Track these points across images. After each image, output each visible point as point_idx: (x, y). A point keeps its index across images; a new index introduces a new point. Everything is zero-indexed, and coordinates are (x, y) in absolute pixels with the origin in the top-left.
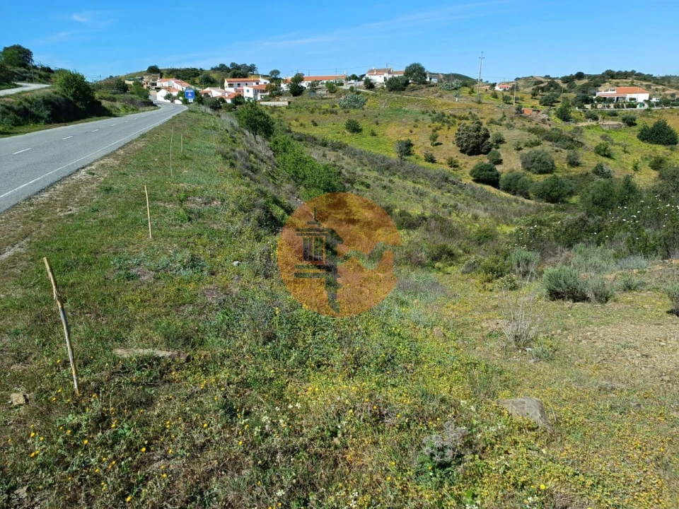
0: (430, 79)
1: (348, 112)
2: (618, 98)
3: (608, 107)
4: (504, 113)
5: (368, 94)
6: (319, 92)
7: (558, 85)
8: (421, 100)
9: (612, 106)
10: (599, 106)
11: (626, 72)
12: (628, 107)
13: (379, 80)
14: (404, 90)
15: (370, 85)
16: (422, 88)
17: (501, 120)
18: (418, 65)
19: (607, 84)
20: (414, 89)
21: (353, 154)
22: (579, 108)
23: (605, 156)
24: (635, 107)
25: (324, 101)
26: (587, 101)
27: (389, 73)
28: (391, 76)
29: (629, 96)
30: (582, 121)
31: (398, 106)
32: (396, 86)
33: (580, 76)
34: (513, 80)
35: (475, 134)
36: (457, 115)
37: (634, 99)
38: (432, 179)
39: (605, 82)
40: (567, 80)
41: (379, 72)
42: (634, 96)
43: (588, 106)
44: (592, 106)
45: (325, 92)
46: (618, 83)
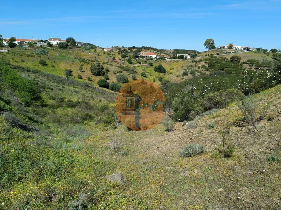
0: (78, 44)
1: (40, 56)
2: (146, 56)
3: (144, 59)
4: (108, 60)
5: (50, 49)
6: (24, 46)
7: (127, 50)
8: (74, 53)
9: (145, 59)
10: (141, 59)
11: (149, 47)
12: (150, 59)
13: (54, 43)
14: (66, 48)
15: (50, 45)
16: (74, 48)
17: (108, 62)
18: (72, 38)
19: (143, 51)
20: (71, 48)
21: (44, 75)
22: (135, 59)
23: (144, 76)
24: (152, 59)
25: (27, 51)
26: (137, 57)
27: (59, 40)
28: (60, 42)
29: (150, 56)
30: (136, 64)
31: (64, 55)
32: (62, 46)
33: (134, 47)
34: (111, 47)
35: (98, 68)
36: (90, 59)
37: (152, 57)
38: (82, 86)
39: (142, 50)
40: (130, 49)
41: (55, 39)
42: (151, 56)
43: (137, 59)
44: (139, 59)
45: (27, 47)
46: (146, 51)
